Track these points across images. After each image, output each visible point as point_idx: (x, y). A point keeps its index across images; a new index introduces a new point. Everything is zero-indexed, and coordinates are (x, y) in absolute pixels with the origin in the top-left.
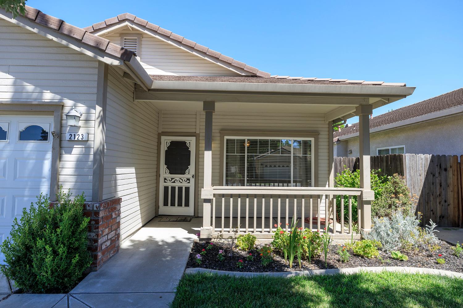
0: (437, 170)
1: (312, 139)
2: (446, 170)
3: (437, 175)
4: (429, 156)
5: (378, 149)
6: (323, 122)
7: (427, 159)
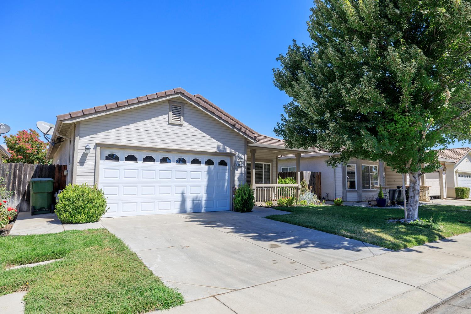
0: (312, 178)
1: (271, 164)
2: (315, 178)
3: (312, 180)
4: (311, 172)
5: (282, 168)
6: (274, 156)
7: (310, 173)
